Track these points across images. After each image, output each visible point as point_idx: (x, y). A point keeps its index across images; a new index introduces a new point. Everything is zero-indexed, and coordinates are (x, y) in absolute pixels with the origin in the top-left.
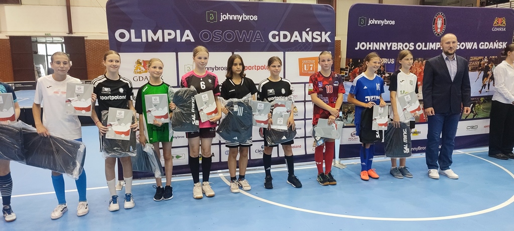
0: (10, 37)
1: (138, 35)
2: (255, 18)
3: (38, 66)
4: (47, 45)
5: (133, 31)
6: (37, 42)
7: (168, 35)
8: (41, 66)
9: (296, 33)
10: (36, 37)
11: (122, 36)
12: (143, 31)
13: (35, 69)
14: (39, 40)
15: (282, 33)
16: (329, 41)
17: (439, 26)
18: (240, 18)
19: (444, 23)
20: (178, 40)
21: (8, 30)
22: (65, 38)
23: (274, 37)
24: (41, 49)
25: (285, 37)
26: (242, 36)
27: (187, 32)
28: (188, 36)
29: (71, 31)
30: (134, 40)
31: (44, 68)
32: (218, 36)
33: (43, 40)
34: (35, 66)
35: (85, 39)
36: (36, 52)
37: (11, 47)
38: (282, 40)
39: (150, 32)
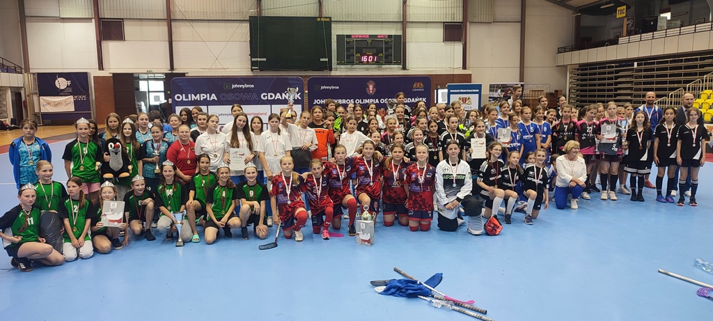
0: (113, 74)
1: (187, 97)
2: (253, 86)
3: (139, 103)
4: (150, 82)
5: (184, 95)
6: (138, 79)
7: (202, 97)
8: (143, 103)
9: (278, 94)
10: (138, 74)
11: (178, 97)
12: (189, 95)
13: (137, 107)
14: (141, 76)
15: (269, 94)
16: (300, 98)
17: (371, 89)
18: (243, 86)
19: (374, 87)
20: (208, 99)
21: (111, 67)
22: (166, 74)
23: (264, 96)
24: (143, 86)
25: (271, 96)
26: (245, 97)
27: (213, 95)
28: (214, 97)
29: (172, 68)
30: (184, 99)
31: (146, 105)
32: (230, 96)
33: (145, 76)
34: (137, 103)
35: (186, 75)
36: (138, 89)
37: (114, 84)
38: (269, 98)
39: (193, 95)
